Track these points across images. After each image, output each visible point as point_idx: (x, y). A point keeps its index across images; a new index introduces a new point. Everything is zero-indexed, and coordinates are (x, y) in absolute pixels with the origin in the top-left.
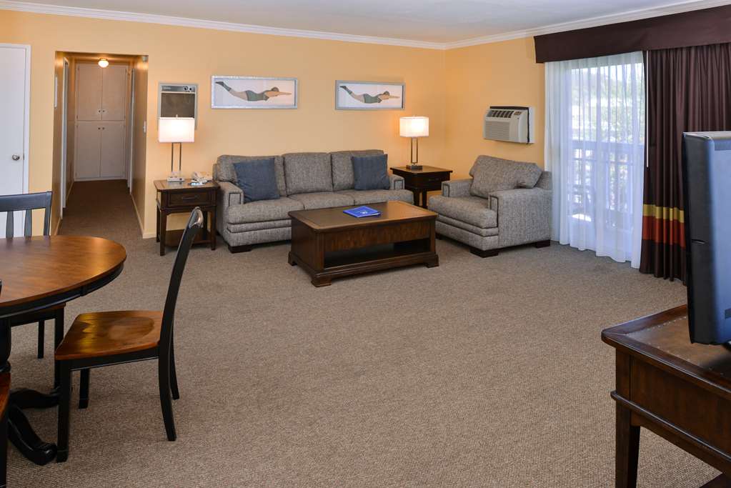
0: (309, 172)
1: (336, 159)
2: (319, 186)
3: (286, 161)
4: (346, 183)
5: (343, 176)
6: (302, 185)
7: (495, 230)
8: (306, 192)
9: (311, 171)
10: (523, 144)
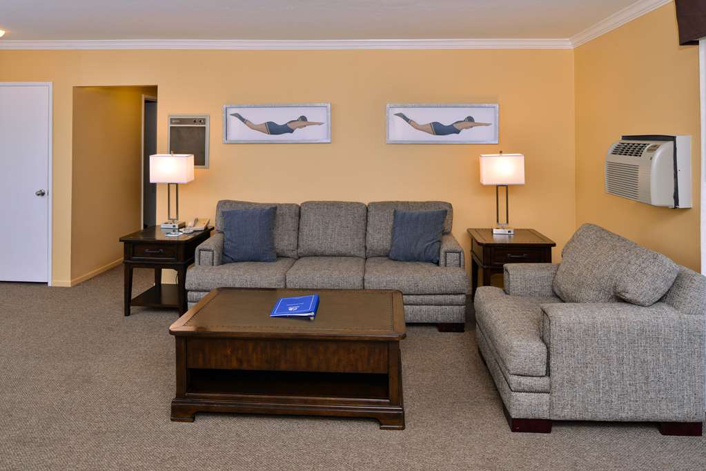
0: (327, 228)
1: (372, 211)
2: (342, 249)
3: (302, 211)
4: (382, 247)
5: (378, 237)
6: (315, 245)
7: (543, 382)
8: (323, 255)
9: (330, 226)
10: (664, 208)
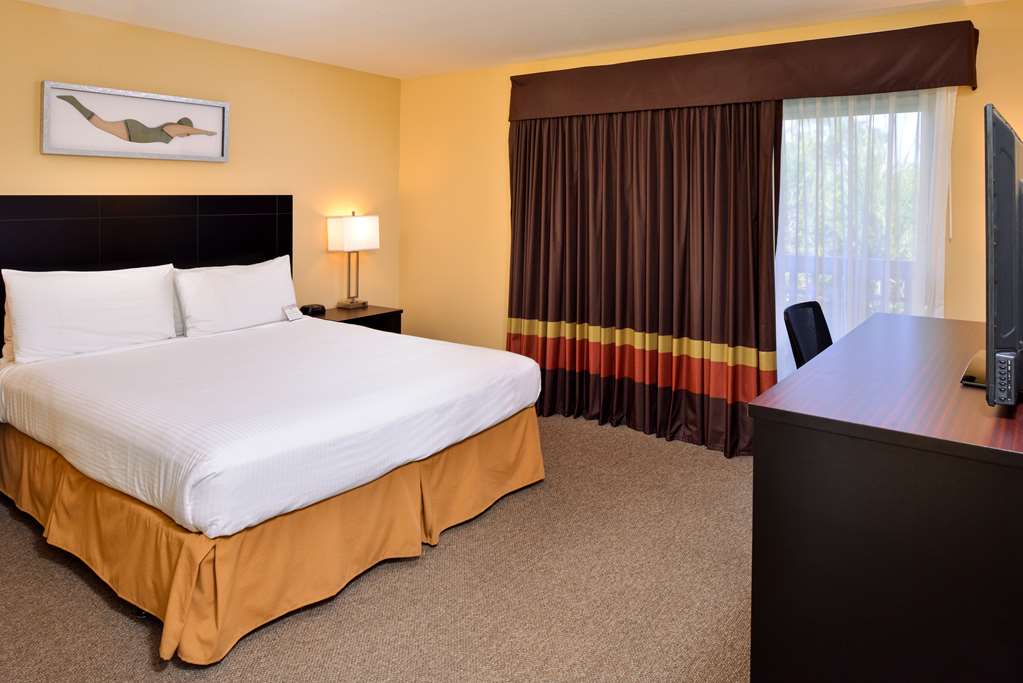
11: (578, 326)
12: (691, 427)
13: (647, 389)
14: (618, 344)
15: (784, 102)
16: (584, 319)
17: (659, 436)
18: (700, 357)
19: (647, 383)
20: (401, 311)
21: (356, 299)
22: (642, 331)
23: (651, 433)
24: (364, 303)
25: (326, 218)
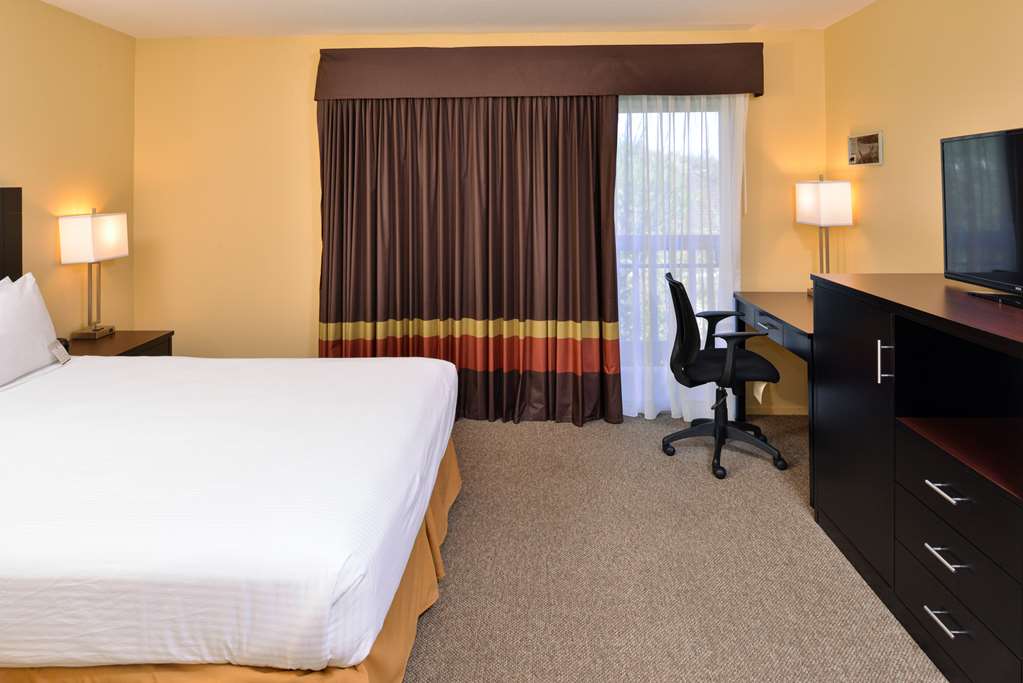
11: (411, 322)
12: (535, 405)
13: (491, 376)
14: (457, 336)
15: (620, 97)
16: (419, 315)
17: (505, 421)
18: (545, 336)
19: (491, 369)
20: (173, 333)
21: (98, 325)
22: (483, 319)
23: (496, 419)
24: (111, 330)
25: (57, 218)
